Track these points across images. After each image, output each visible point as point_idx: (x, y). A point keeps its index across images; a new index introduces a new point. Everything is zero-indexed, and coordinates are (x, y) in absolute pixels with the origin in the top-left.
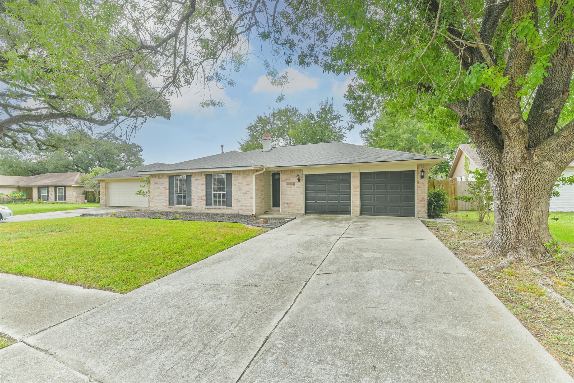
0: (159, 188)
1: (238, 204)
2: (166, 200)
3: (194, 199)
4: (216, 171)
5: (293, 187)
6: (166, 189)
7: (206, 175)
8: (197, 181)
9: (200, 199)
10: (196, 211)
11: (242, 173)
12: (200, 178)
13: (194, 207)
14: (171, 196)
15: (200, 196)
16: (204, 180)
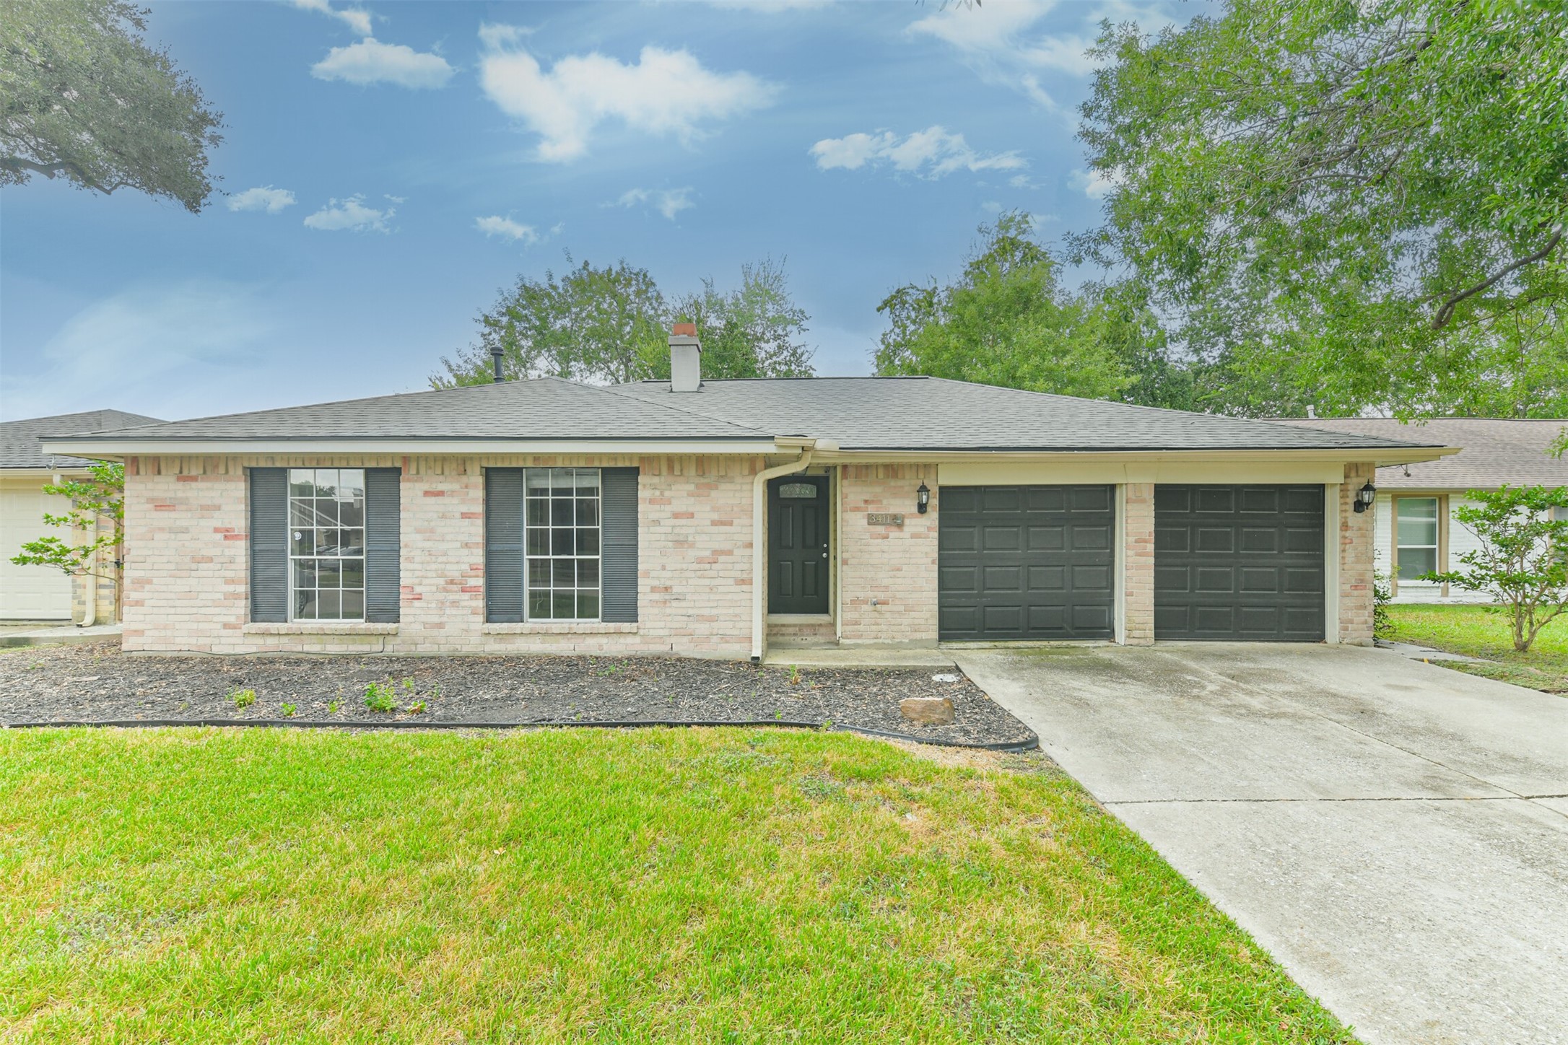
0: (185, 530)
1: (668, 611)
2: (235, 596)
3: (418, 589)
4: (553, 456)
5: (894, 533)
6: (236, 537)
7: (489, 473)
8: (432, 500)
9: (455, 588)
10: (425, 649)
11: (692, 471)
12: (456, 486)
13: (418, 627)
14: (260, 576)
15: (454, 571)
16: (479, 493)
